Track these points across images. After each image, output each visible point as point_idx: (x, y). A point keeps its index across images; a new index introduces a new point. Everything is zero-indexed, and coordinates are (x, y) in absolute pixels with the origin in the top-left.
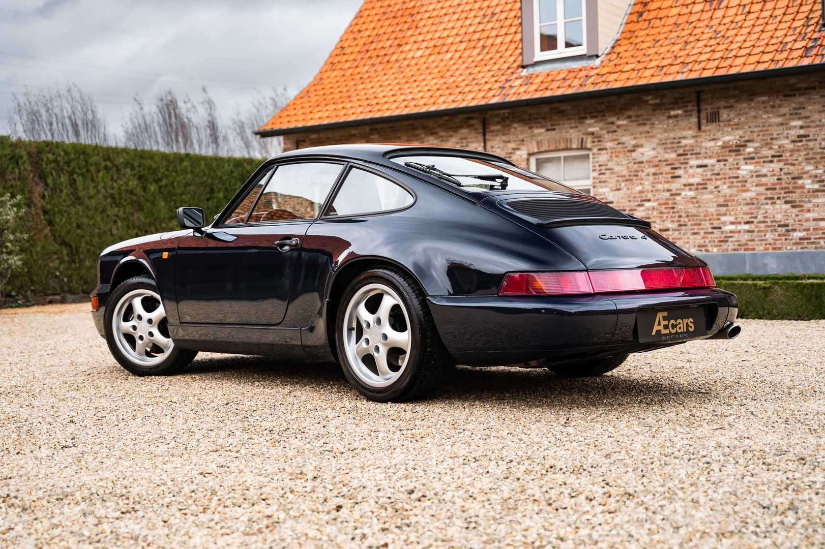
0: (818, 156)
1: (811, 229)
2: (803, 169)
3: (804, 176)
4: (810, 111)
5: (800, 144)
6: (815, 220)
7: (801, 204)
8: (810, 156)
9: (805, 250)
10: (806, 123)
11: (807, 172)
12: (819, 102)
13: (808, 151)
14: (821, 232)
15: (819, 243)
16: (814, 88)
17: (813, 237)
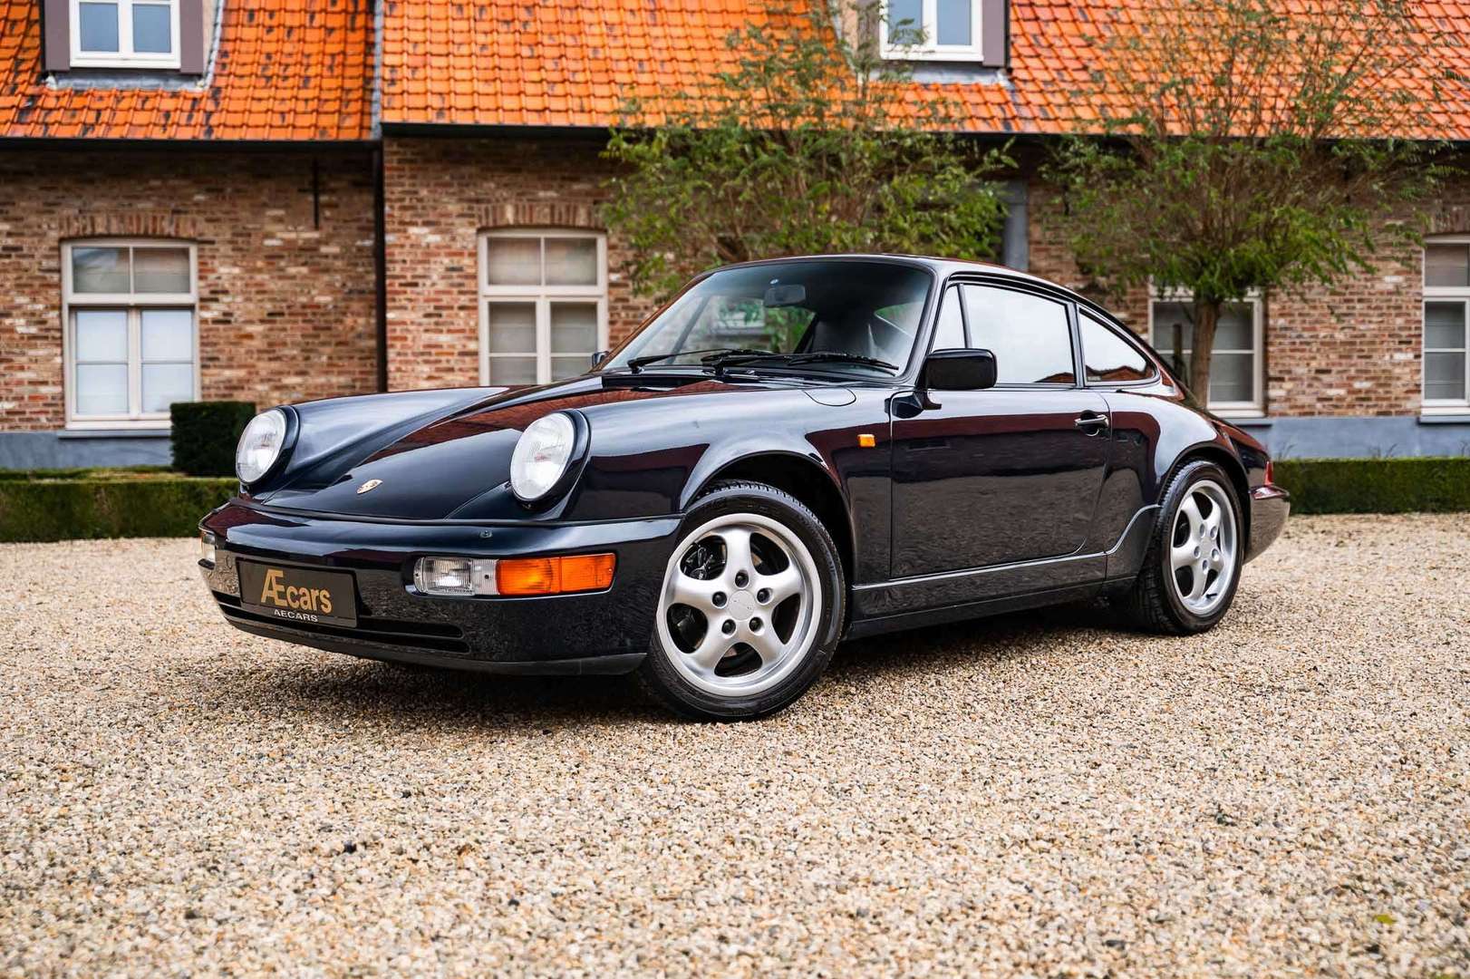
0: (37, 283)
1: (26, 397)
2: (12, 301)
3: (14, 312)
4: (24, 209)
5: (7, 261)
6: (31, 383)
7: (10, 356)
8: (24, 281)
9: (17, 431)
10: (16, 227)
11: (19, 307)
12: (38, 198)
13: (20, 273)
14: (41, 402)
15: (38, 420)
16: (29, 174)
17: (28, 410)
